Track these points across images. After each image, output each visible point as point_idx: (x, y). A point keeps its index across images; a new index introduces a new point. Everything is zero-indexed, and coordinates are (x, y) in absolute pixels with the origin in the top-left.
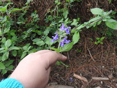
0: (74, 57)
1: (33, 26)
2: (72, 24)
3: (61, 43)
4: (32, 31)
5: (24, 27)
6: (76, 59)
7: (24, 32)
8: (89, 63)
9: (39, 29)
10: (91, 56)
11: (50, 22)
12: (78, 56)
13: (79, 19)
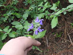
0: (53, 42)
1: (11, 9)
2: (52, 9)
3: (36, 32)
4: (12, 14)
5: (3, 10)
6: (55, 45)
7: (4, 15)
8: (69, 49)
9: (17, 12)
10: (71, 42)
11: (29, 5)
12: (57, 42)
13: (59, 2)
